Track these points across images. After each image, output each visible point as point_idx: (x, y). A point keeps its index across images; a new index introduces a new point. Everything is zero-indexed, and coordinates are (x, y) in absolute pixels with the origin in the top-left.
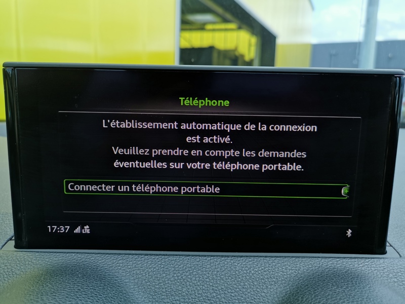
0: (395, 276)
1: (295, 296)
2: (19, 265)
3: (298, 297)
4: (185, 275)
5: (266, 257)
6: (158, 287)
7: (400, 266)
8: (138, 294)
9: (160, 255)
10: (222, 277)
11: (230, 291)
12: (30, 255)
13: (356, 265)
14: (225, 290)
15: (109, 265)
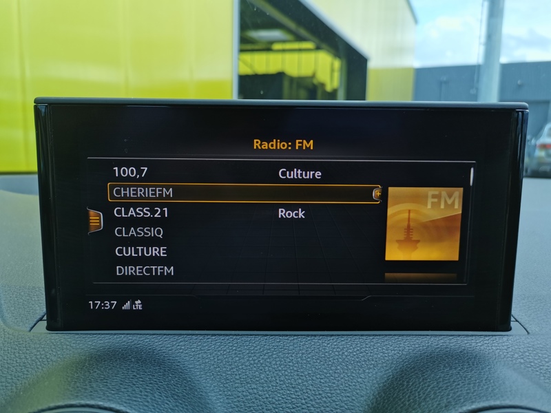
0: (522, 357)
1: (400, 381)
2: (54, 350)
3: (403, 381)
4: (263, 359)
5: (362, 335)
6: (229, 373)
7: (528, 345)
8: (205, 383)
9: (231, 335)
10: (309, 360)
11: (318, 376)
13: (473, 344)
14: (313, 376)
15: (168, 347)
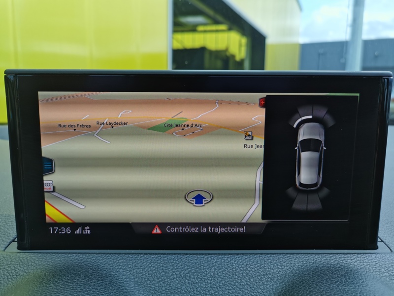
0: (387, 271)
1: (291, 292)
2: (22, 266)
3: (294, 293)
4: (184, 273)
5: (262, 254)
6: (157, 285)
7: (391, 261)
8: (138, 293)
9: (159, 254)
10: (220, 274)
11: (227, 288)
12: (33, 255)
13: (349, 261)
14: (223, 287)
15: (110, 264)
